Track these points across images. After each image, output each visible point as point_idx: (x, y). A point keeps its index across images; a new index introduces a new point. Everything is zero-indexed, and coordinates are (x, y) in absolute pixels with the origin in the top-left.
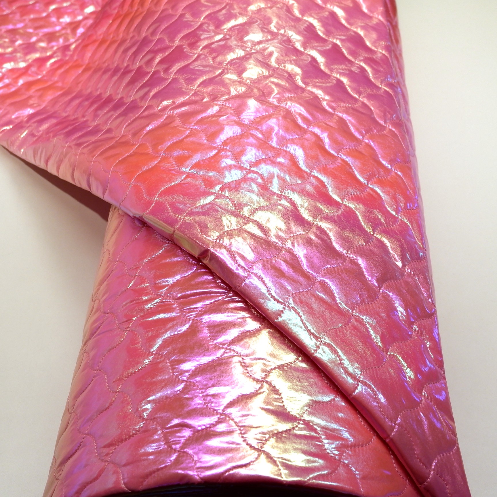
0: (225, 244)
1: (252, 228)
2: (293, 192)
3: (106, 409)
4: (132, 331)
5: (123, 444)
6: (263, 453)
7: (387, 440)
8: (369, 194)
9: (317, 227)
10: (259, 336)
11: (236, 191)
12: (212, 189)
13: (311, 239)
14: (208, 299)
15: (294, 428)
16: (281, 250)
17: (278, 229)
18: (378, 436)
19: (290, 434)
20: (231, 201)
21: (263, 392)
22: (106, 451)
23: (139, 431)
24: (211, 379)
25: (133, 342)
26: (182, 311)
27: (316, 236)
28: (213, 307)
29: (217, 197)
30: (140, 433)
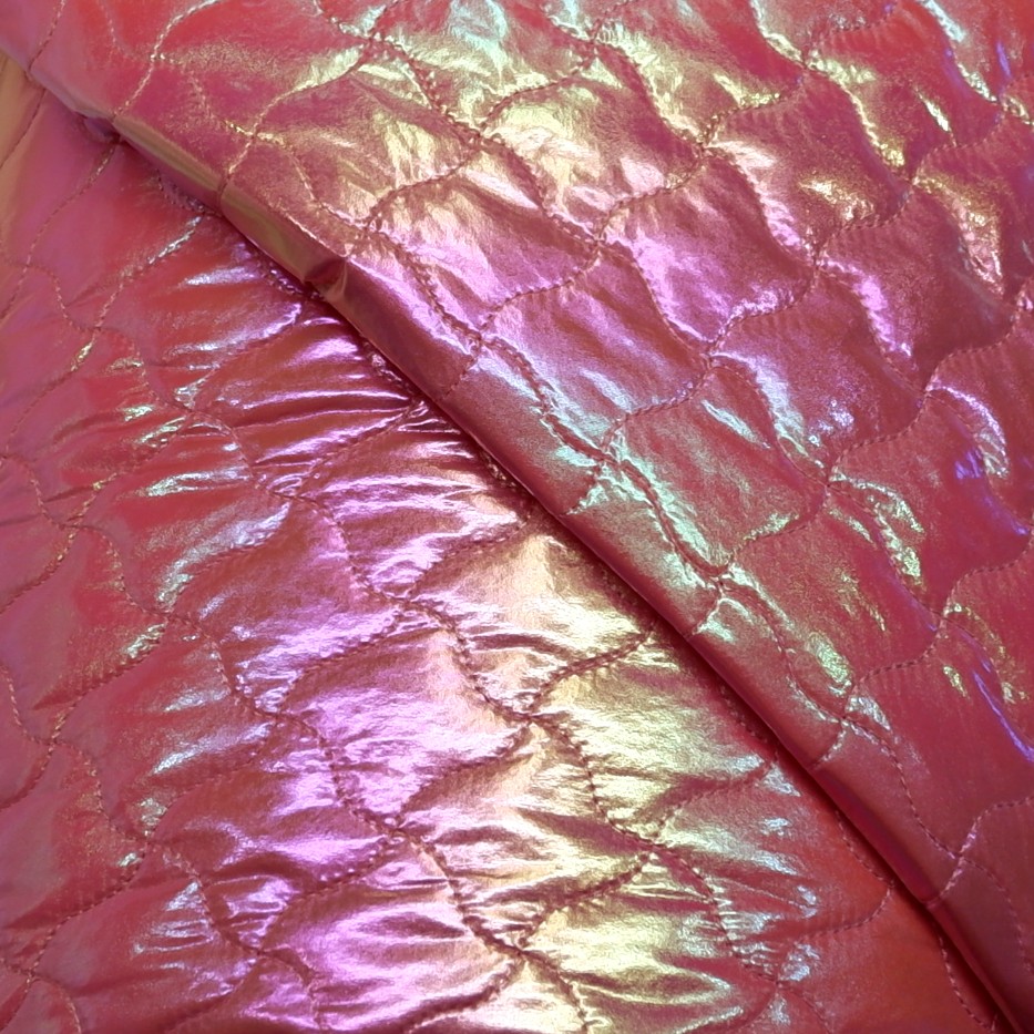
0: (396, 238)
1: (488, 175)
2: (632, 31)
3: (16, 799)
4: (91, 528)
5: (78, 918)
6: (527, 963)
7: (932, 906)
8: (900, 22)
9: (714, 165)
10: (514, 563)
11: (433, 30)
12: (350, 23)
13: (692, 211)
14: (343, 423)
15: (627, 877)
16: (588, 257)
17: (578, 175)
18: (901, 890)
19: (614, 896)
20: (417, 72)
21: (529, 756)
22: (25, 937)
23: (128, 881)
24: (357, 710)
25: (97, 569)
26: (256, 467)
27: (712, 197)
28: (360, 454)
29: (366, 58)
30: (131, 887)
